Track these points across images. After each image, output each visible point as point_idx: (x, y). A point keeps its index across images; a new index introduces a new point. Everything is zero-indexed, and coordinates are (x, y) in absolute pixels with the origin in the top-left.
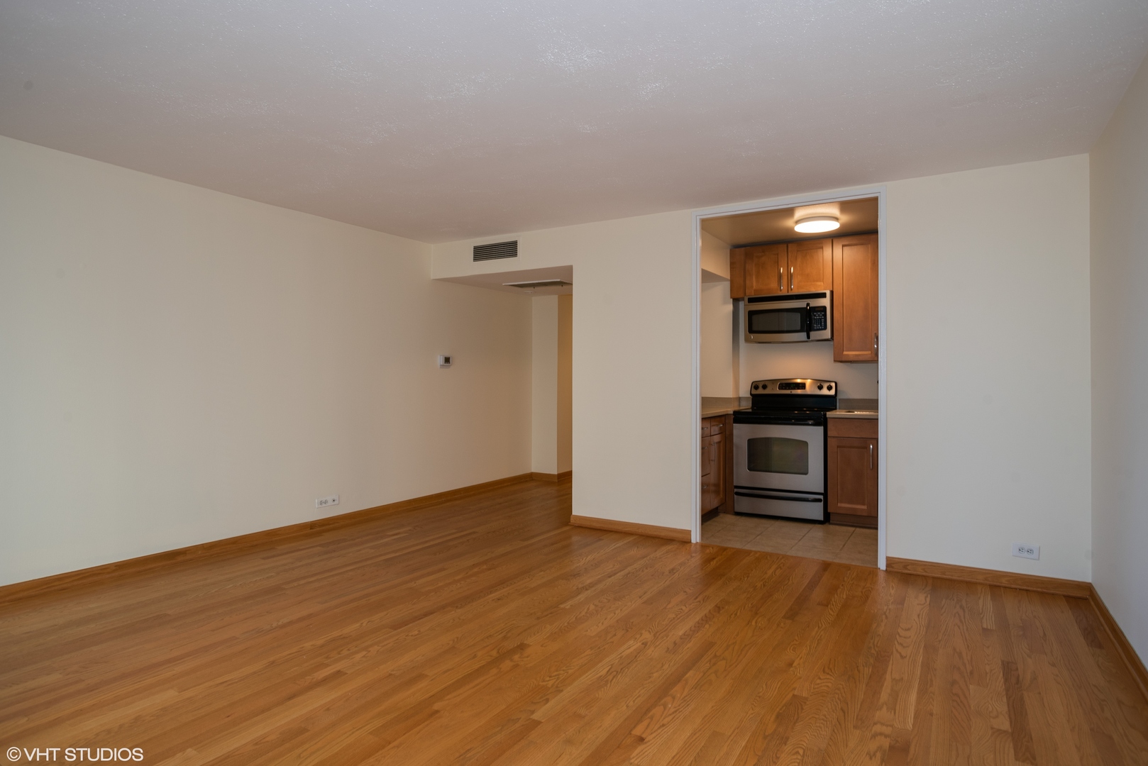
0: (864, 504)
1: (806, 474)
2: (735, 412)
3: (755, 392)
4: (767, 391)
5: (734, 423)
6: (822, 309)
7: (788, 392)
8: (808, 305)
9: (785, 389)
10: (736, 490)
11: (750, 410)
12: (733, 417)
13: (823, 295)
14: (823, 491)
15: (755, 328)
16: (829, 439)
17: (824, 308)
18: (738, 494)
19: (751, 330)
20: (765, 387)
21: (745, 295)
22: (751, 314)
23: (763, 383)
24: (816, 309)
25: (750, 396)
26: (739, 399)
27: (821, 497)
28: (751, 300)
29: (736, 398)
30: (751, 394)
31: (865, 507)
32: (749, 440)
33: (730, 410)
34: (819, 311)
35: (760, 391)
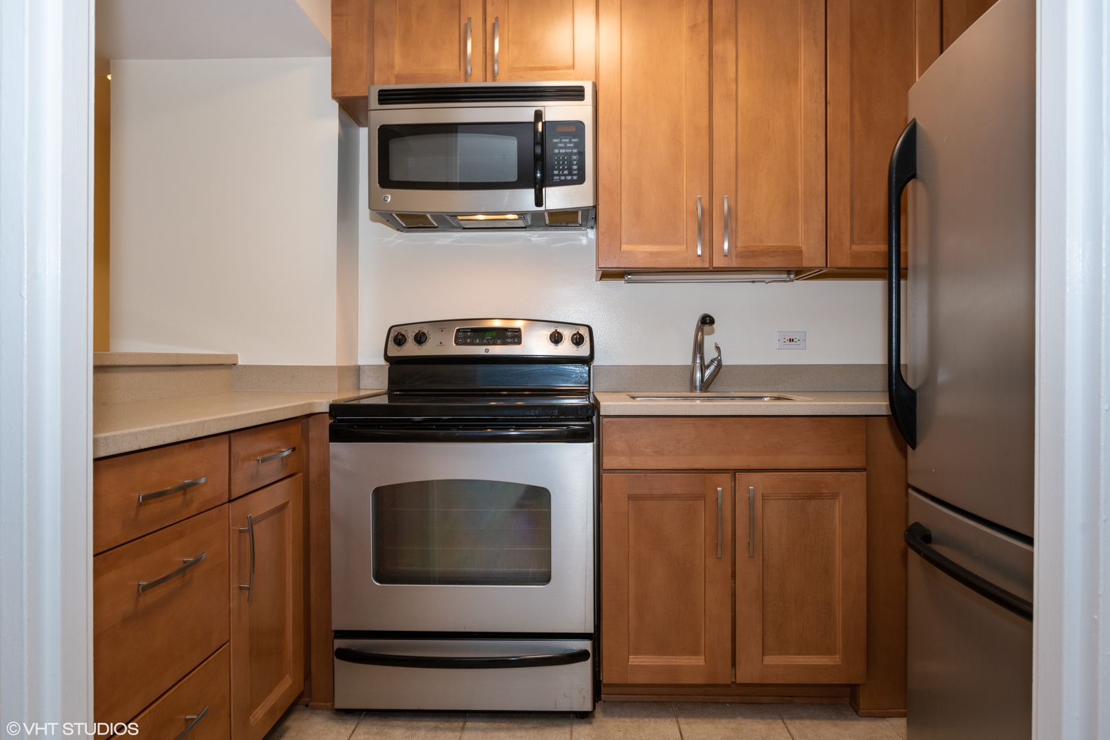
0: (695, 652)
1: (545, 578)
2: (335, 409)
3: (395, 351)
4: (428, 350)
5: (331, 440)
6: (573, 129)
7: (479, 350)
8: (538, 115)
9: (472, 344)
10: (339, 643)
11: (384, 400)
12: (328, 421)
13: (575, 94)
14: (590, 630)
15: (396, 176)
16: (605, 476)
17: (579, 125)
18: (344, 655)
19: (385, 179)
20: (420, 339)
21: (372, 82)
22: (388, 136)
23: (416, 329)
24: (559, 129)
25: (382, 362)
26: (358, 370)
27: (586, 645)
28: (387, 97)
29: (341, 369)
30: (387, 358)
31: (699, 661)
32: (379, 493)
33: (322, 404)
34: (566, 135)
35: (411, 349)
